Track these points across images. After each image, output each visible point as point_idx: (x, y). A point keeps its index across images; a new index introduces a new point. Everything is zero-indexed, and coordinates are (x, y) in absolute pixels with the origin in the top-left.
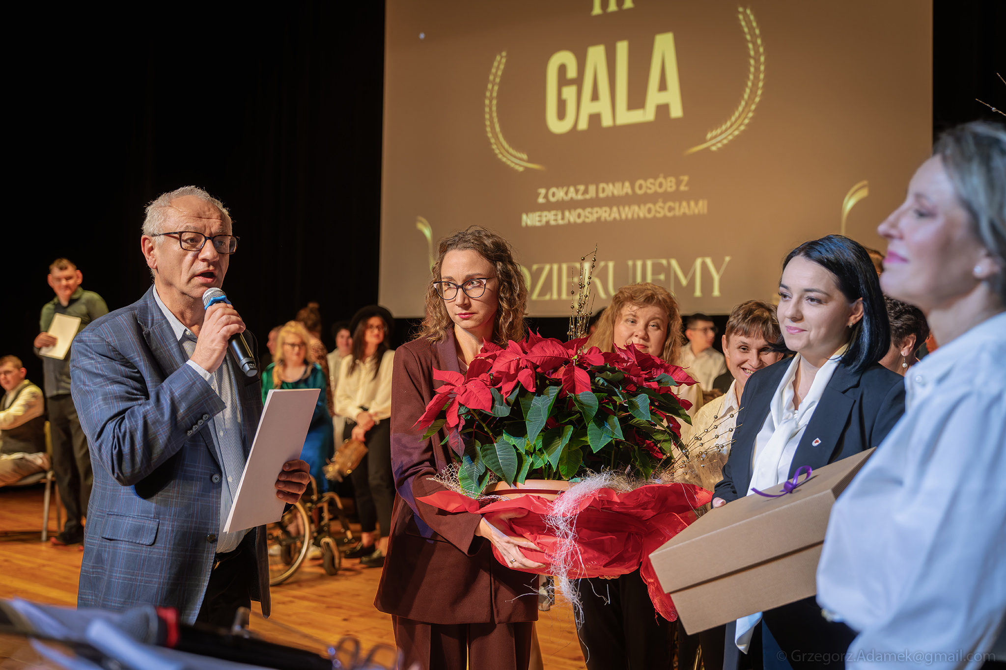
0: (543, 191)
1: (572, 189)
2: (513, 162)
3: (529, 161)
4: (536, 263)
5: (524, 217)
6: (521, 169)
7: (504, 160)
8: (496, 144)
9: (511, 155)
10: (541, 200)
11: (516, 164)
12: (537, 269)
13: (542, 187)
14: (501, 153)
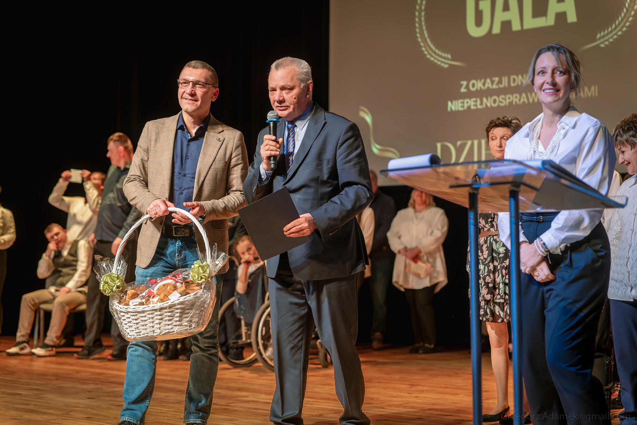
0: (464, 83)
1: (488, 81)
2: (439, 60)
3: (452, 60)
4: (459, 140)
5: (449, 103)
6: (446, 66)
7: (432, 59)
8: (425, 47)
9: (438, 55)
10: (463, 90)
11: (442, 62)
12: (461, 145)
13: (464, 80)
14: (430, 54)
